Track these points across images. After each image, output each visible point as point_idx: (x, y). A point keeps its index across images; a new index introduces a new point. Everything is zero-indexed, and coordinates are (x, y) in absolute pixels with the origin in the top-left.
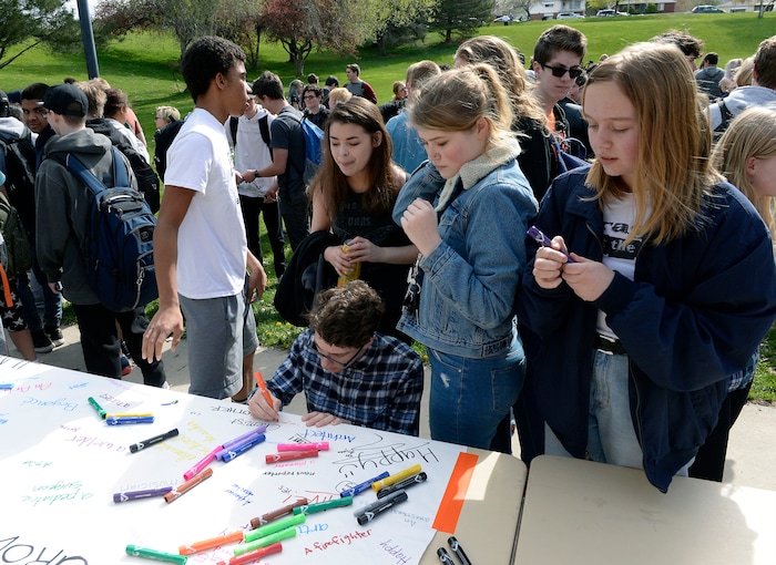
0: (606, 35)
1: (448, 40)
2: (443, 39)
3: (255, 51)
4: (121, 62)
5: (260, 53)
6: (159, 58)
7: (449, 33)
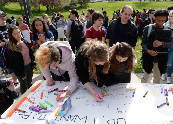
0: (113, 5)
1: (82, 6)
2: (80, 6)
3: (39, 8)
4: (6, 11)
5: (40, 9)
6: (15, 10)
7: (82, 4)
